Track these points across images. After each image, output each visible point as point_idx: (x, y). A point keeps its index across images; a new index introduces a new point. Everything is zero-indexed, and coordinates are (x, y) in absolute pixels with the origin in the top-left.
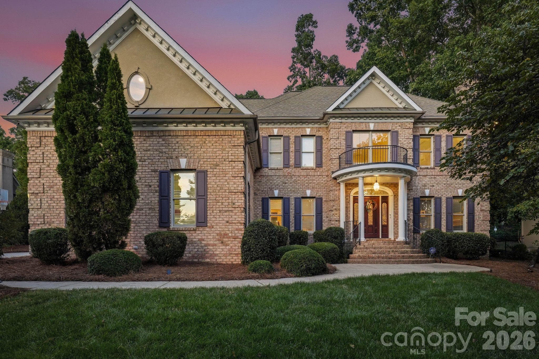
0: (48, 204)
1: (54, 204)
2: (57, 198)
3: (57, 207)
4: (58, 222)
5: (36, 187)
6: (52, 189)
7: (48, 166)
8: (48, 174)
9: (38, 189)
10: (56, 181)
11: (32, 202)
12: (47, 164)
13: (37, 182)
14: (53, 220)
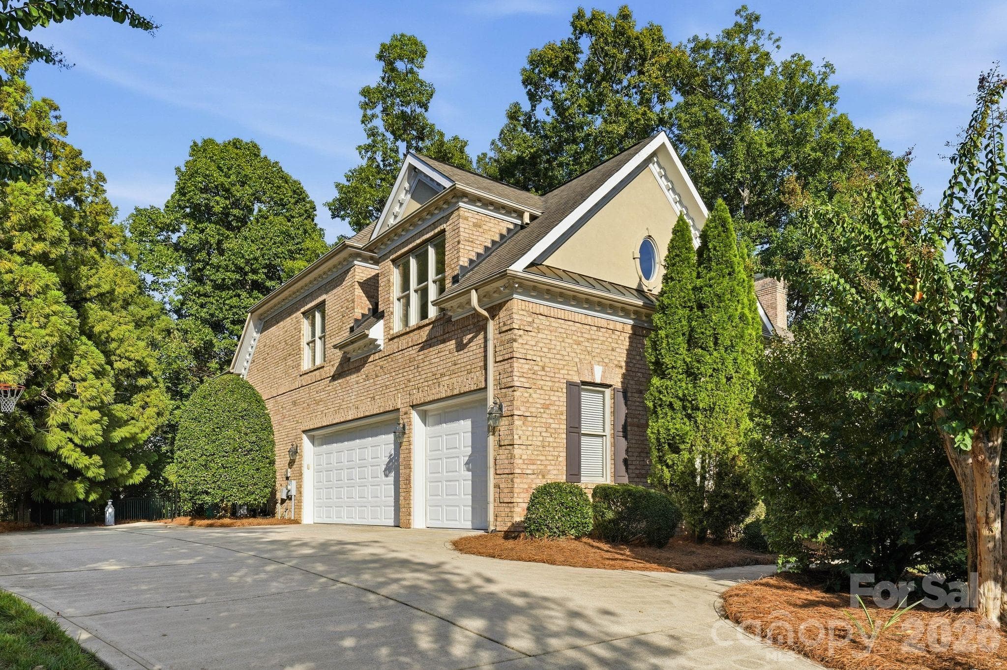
0: (541, 439)
1: (551, 439)
2: (555, 429)
3: (555, 445)
4: (555, 472)
5: (528, 405)
6: (547, 411)
7: (543, 369)
8: (542, 383)
9: (530, 409)
10: (554, 398)
11: (520, 433)
12: (541, 364)
13: (526, 395)
14: (549, 468)
